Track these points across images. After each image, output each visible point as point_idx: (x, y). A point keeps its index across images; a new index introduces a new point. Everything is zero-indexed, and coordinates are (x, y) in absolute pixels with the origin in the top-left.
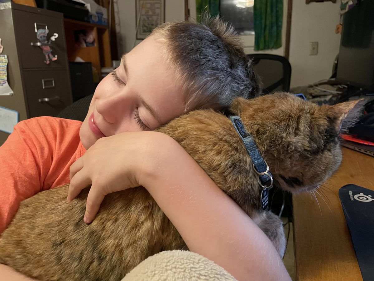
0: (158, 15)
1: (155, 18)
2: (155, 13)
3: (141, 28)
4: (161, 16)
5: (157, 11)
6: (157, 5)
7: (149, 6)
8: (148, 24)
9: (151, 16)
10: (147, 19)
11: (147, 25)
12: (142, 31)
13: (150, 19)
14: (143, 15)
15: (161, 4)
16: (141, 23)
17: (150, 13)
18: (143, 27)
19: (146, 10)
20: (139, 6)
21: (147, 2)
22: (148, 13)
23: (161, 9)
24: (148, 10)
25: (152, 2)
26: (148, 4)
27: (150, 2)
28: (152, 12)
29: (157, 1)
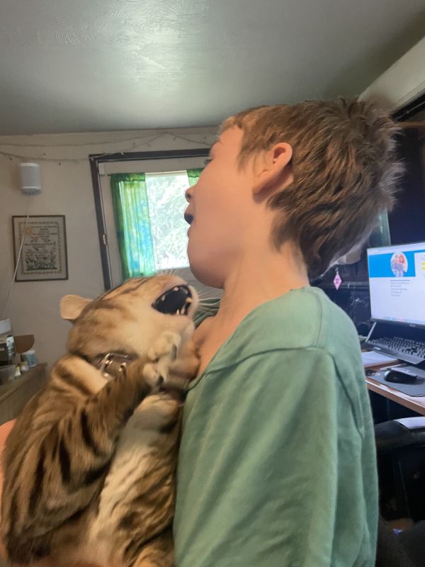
0: (55, 243)
1: (49, 248)
2: (49, 241)
3: (25, 263)
4: (59, 246)
5: (53, 238)
6: (52, 230)
7: (37, 231)
8: (38, 258)
9: (43, 246)
10: (34, 250)
11: (35, 259)
12: (25, 268)
13: (40, 249)
14: (26, 245)
15: (58, 228)
16: (24, 256)
17: (40, 241)
18: (27, 262)
19: (32, 238)
20: (20, 232)
21: (34, 225)
22: (36, 241)
23: (59, 235)
24: (37, 238)
25: (43, 225)
26: (36, 229)
27: (40, 225)
28: (44, 240)
29: (51, 225)
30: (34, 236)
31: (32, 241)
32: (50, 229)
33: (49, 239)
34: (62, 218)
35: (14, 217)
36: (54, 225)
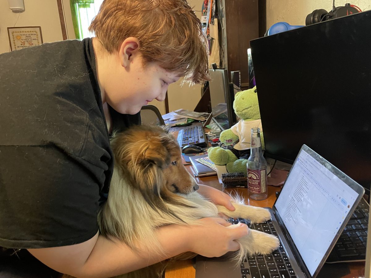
5: (35, 42)
6: (33, 37)
14: (19, 47)
15: (37, 35)
17: (27, 45)
19: (22, 42)
20: (14, 38)
21: (22, 33)
22: (24, 44)
23: (38, 40)
24: (24, 42)
25: (28, 33)
26: (23, 36)
27: (25, 33)
28: (29, 44)
29: (33, 33)
30: (23, 41)
31: (22, 44)
32: (31, 36)
33: (32, 43)
34: (39, 28)
35: (8, 28)
36: (35, 33)
